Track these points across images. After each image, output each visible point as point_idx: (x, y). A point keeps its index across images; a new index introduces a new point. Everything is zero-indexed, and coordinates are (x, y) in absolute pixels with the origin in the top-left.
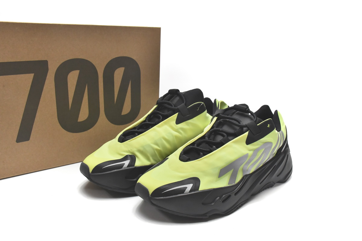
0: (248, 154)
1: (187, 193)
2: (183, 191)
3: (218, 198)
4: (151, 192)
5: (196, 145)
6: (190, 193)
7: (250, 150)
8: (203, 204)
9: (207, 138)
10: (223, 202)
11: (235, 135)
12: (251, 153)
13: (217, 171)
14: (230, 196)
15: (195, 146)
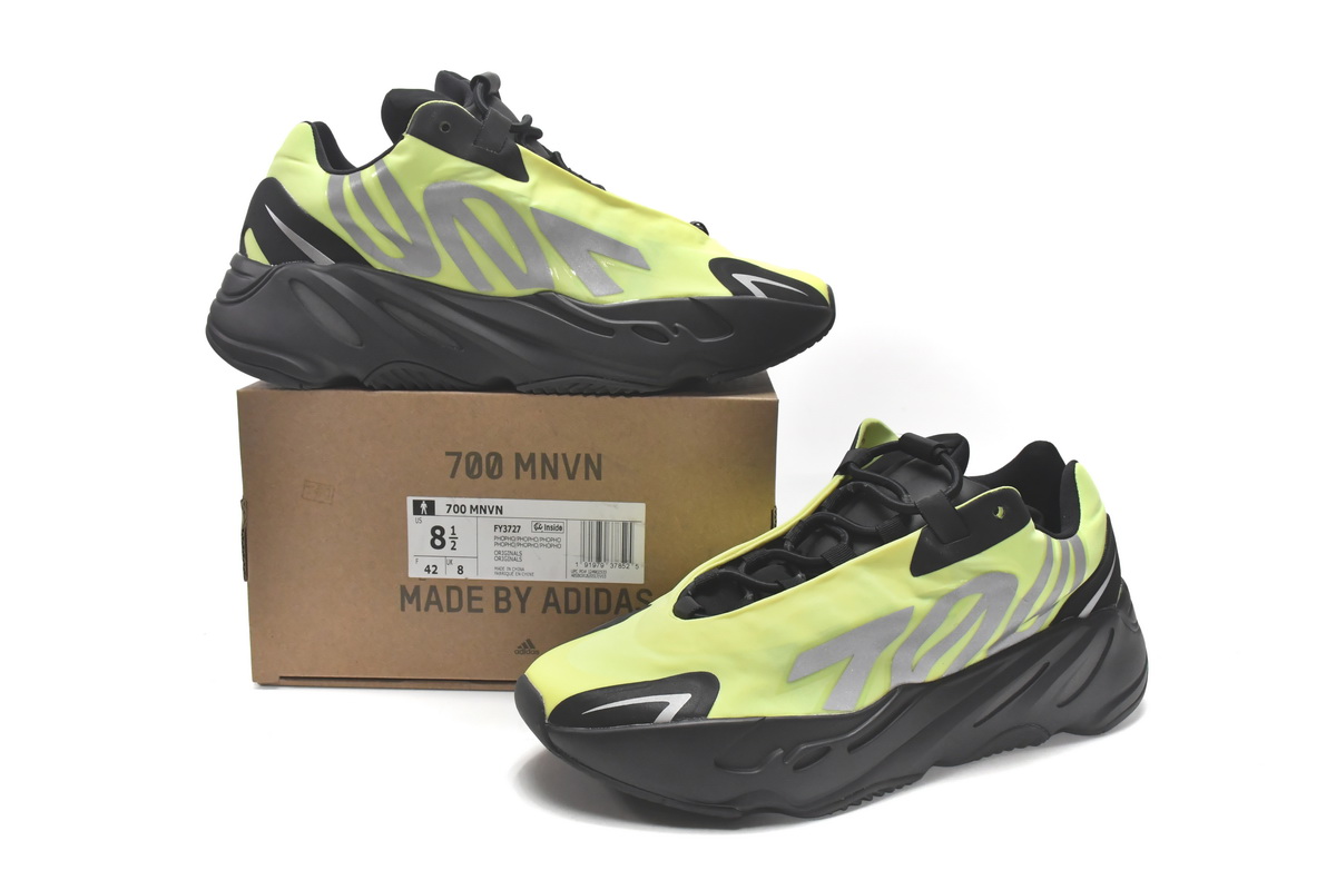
0: (913, 608)
1: (665, 723)
2: (652, 712)
3: (780, 752)
4: (550, 706)
5: (744, 565)
6: (675, 725)
7: (923, 596)
8: (719, 765)
9: (788, 545)
10: (797, 767)
11: (878, 540)
12: (923, 606)
13: (786, 659)
14: (826, 750)
15: (741, 572)
